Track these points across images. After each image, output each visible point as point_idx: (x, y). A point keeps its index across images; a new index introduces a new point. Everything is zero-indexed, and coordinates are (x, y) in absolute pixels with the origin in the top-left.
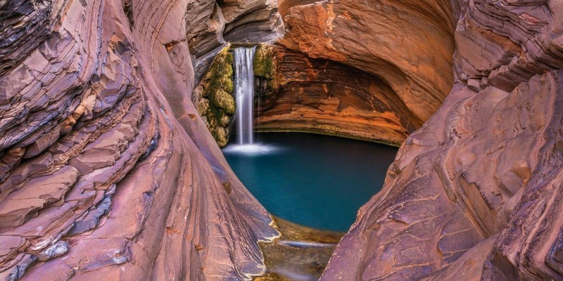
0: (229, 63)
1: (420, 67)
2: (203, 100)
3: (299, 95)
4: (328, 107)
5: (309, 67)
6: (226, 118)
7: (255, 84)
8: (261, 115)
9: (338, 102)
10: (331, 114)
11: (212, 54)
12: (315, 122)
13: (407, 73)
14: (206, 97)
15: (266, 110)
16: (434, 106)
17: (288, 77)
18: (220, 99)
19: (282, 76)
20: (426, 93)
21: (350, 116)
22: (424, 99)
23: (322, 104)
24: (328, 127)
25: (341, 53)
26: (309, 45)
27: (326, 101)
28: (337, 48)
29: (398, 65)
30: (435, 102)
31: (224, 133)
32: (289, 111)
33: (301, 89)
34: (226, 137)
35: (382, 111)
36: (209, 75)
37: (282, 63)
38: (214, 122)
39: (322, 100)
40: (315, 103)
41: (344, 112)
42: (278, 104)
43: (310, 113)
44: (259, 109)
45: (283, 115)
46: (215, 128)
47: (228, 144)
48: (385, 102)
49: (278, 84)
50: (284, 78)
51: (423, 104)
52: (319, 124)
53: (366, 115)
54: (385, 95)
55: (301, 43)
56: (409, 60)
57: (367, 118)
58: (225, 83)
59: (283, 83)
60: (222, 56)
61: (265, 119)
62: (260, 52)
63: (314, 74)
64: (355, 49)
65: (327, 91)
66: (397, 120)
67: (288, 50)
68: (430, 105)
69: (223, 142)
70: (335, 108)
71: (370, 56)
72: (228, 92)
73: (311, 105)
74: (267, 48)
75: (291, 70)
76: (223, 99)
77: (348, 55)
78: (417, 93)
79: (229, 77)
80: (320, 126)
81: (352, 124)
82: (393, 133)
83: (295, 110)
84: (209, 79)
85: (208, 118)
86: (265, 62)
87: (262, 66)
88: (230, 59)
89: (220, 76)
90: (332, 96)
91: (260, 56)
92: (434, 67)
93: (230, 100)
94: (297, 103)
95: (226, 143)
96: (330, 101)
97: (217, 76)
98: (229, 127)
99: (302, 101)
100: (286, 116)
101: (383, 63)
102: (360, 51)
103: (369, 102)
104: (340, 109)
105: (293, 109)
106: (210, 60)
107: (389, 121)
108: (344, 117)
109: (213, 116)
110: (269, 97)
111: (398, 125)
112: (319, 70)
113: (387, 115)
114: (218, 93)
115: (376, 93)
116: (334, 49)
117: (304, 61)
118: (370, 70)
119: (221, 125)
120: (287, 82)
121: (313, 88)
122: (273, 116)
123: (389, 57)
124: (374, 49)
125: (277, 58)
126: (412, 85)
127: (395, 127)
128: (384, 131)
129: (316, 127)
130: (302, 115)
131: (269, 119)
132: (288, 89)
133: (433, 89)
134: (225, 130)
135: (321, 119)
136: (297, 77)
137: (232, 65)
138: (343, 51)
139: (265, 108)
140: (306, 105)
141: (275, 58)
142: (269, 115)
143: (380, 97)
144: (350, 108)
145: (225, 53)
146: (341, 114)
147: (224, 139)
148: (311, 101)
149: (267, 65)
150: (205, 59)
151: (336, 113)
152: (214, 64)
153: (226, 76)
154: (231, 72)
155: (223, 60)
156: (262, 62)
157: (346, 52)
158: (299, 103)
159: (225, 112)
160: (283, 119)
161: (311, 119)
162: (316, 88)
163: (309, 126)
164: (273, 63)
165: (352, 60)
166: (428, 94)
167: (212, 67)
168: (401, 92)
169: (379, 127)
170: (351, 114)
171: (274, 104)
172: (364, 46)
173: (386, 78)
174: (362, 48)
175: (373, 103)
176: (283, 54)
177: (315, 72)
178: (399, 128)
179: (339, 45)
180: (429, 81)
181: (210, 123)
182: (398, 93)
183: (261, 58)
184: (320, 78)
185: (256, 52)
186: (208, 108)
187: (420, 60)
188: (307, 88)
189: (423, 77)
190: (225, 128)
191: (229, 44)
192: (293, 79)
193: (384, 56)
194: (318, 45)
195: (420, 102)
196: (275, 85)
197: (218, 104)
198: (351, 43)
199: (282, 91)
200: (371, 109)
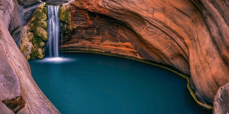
0: (45, 13)
1: (154, 14)
2: (30, 33)
3: (82, 34)
4: (97, 40)
5: (88, 19)
6: (43, 43)
7: (60, 25)
8: (64, 44)
9: (101, 38)
10: (98, 44)
11: (34, 7)
12: (90, 47)
13: (146, 18)
14: (32, 32)
15: (66, 41)
16: (162, 36)
17: (77, 24)
18: (39, 32)
19: (74, 24)
20: (157, 29)
21: (107, 45)
22: (155, 33)
23: (94, 39)
24: (96, 50)
25: (106, 9)
26: (89, 4)
27: (95, 38)
28: (104, 6)
29: (141, 14)
30: (162, 34)
31: (42, 51)
32: (77, 42)
33: (84, 31)
34: (43, 54)
35: (124, 42)
36: (33, 19)
37: (74, 16)
38: (36, 45)
39: (94, 37)
40: (90, 39)
41: (104, 43)
42: (72, 38)
43: (88, 43)
44: (62, 40)
45: (75, 44)
46: (37, 49)
47: (45, 57)
48: (126, 37)
49: (72, 28)
50: (75, 25)
51: (154, 36)
52: (92, 48)
53: (115, 44)
54: (126, 34)
55: (84, 3)
56: (147, 11)
57: (116, 46)
58: (42, 24)
59: (74, 27)
60: (41, 8)
61: (65, 46)
62: (62, 8)
63: (90, 23)
64: (115, 6)
65: (96, 33)
66: (132, 46)
67: (77, 8)
68: (159, 36)
69: (41, 56)
70: (100, 41)
71: (123, 9)
72: (44, 29)
73: (88, 40)
74: (66, 6)
75: (78, 20)
76: (41, 32)
77: (111, 10)
78: (150, 30)
79: (45, 21)
80: (92, 50)
81: (108, 48)
82: (129, 53)
83: (80, 42)
84: (33, 22)
85: (33, 43)
86: (65, 14)
87: (63, 16)
88: (45, 11)
89: (40, 20)
90: (99, 35)
91: (62, 10)
92: (164, 14)
93: (45, 33)
94: (81, 38)
95: (43, 57)
96: (98, 37)
97: (37, 20)
98: (45, 48)
99: (84, 37)
100: (76, 45)
101: (131, 14)
102: (117, 7)
103: (117, 38)
104: (102, 41)
105: (79, 41)
106: (33, 10)
107: (127, 47)
108: (104, 45)
109: (36, 42)
110: (67, 34)
111: (132, 48)
112: (93, 21)
113: (127, 44)
114: (38, 29)
115: (121, 33)
116: (103, 6)
117: (85, 15)
118: (121, 19)
119: (40, 47)
120: (77, 26)
121: (89, 31)
122: (70, 44)
123: (135, 10)
124: (126, 6)
125: (71, 13)
126: (148, 25)
127: (131, 50)
128: (124, 52)
129: (90, 50)
130: (84, 44)
131: (68, 46)
132: (77, 31)
133: (162, 26)
134: (42, 50)
135: (93, 46)
136: (81, 24)
137: (47, 14)
138: (107, 7)
139: (65, 40)
140: (86, 39)
141: (70, 12)
142: (67, 44)
143: (123, 35)
144: (107, 41)
145: (42, 7)
146: (103, 44)
147: (42, 55)
148: (88, 37)
149: (66, 16)
150: (29, 9)
151: (101, 43)
152: (36, 14)
153: (43, 20)
154: (46, 18)
155: (41, 11)
156: (64, 13)
157: (109, 8)
158: (82, 38)
159: (42, 40)
160: (75, 46)
161: (88, 46)
162: (91, 31)
163: (87, 49)
164: (70, 15)
165: (112, 13)
166: (158, 30)
167: (34, 15)
168: (139, 30)
169: (122, 50)
170: (108, 44)
171: (70, 39)
172: (120, 4)
173: (130, 23)
174: (119, 6)
175: (119, 38)
176: (74, 11)
177: (91, 22)
178: (133, 50)
179: (105, 4)
180: (161, 22)
181: (34, 46)
182: (136, 31)
183: (63, 11)
184: (93, 25)
185: (60, 8)
186: (33, 38)
187: (154, 10)
188: (87, 31)
189: (156, 20)
190: (42, 48)
191: (45, 3)
192: (80, 25)
193: (131, 9)
194: (94, 4)
195: (152, 35)
196: (71, 28)
197: (38, 35)
198: (112, 2)
199: (74, 31)
200: (117, 41)
